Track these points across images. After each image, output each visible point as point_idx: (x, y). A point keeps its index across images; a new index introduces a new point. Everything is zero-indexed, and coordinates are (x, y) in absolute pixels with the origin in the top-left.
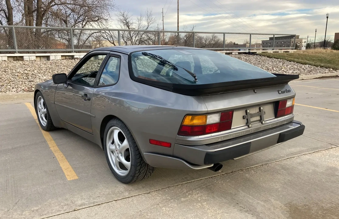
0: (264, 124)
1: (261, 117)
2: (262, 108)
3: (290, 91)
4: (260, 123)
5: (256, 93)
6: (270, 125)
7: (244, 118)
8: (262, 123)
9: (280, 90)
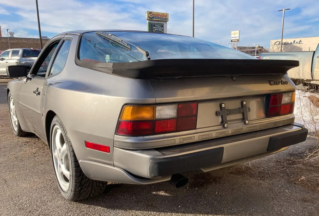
0: (247, 124)
1: (243, 114)
2: (244, 103)
3: (287, 83)
4: (243, 123)
5: (234, 81)
6: (256, 126)
7: (217, 114)
8: (245, 123)
9: (273, 81)
